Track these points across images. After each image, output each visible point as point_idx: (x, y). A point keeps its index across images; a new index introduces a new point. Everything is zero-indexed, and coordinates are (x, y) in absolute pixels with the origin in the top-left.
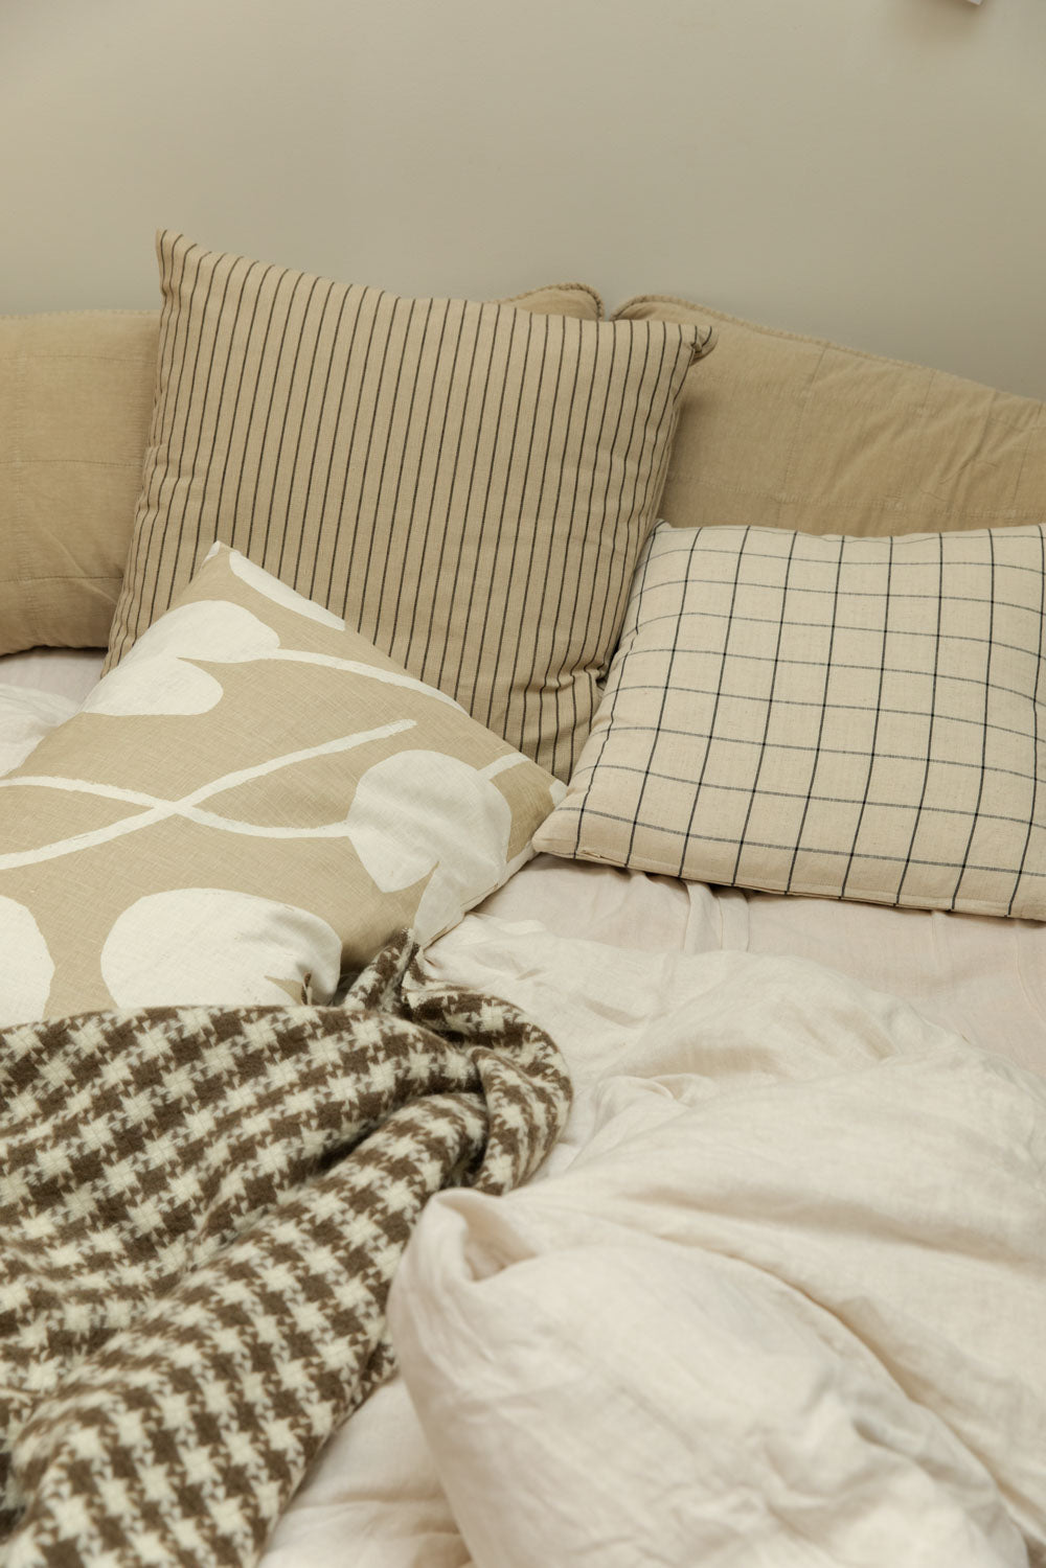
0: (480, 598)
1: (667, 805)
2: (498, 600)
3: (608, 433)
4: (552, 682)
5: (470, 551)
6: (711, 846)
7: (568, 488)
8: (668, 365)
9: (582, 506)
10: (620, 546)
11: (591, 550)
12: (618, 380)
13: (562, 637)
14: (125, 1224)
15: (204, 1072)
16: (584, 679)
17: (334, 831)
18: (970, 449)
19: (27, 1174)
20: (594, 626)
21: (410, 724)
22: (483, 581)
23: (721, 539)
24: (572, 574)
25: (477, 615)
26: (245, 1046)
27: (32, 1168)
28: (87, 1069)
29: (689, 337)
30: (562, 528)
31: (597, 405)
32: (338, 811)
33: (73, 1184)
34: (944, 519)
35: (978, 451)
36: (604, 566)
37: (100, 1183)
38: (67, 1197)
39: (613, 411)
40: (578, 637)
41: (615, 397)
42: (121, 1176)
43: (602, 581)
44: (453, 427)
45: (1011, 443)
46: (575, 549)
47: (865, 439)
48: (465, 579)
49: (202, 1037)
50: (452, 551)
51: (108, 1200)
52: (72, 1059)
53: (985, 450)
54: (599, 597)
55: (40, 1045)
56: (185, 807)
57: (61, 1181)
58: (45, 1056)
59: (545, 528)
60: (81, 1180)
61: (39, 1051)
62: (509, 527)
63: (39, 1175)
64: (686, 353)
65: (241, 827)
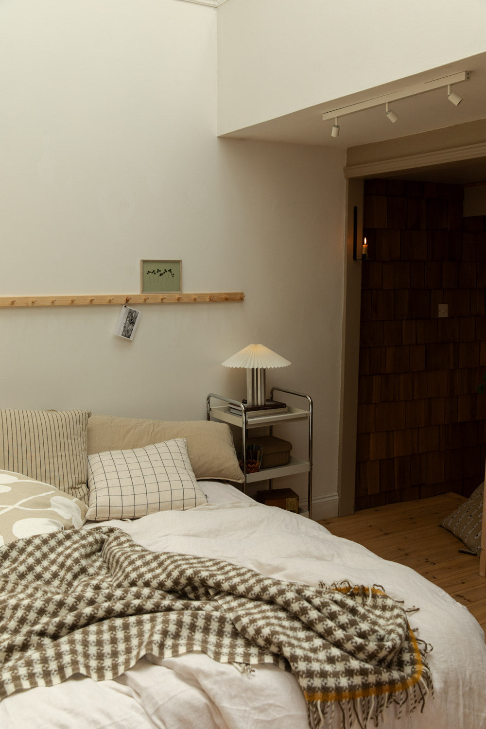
0: (56, 470)
1: (116, 501)
2: (61, 470)
3: (76, 432)
4: (77, 487)
5: (51, 460)
6: (128, 508)
7: (70, 444)
8: (84, 417)
9: (74, 448)
10: (84, 456)
11: (78, 457)
12: (75, 421)
13: (77, 476)
14: (42, 579)
15: (50, 546)
16: (84, 486)
17: (49, 509)
18: (152, 430)
19: (16, 572)
20: (83, 473)
21: (54, 492)
22: (56, 466)
23: (105, 456)
24: (75, 462)
25: (57, 473)
26: (58, 539)
27: (17, 571)
28: (22, 551)
29: (87, 412)
30: (71, 453)
31: (72, 426)
32: (49, 505)
33: (28, 573)
34: (153, 442)
35: (153, 430)
36: (81, 460)
37: (34, 571)
38: (27, 576)
39: (75, 427)
40: (80, 476)
41: (75, 425)
42: (38, 569)
43: (82, 464)
44: (41, 434)
45: (160, 427)
46: (75, 457)
47: (128, 432)
48: (52, 466)
49: (48, 539)
50: (47, 460)
51: (37, 574)
52: (17, 550)
53: (155, 430)
54: (82, 467)
55: (9, 548)
56: (16, 506)
57: (25, 573)
58: (10, 551)
59: (67, 453)
60: (30, 571)
61: (9, 550)
62: (59, 454)
63: (19, 572)
64: (87, 415)
65: (30, 509)
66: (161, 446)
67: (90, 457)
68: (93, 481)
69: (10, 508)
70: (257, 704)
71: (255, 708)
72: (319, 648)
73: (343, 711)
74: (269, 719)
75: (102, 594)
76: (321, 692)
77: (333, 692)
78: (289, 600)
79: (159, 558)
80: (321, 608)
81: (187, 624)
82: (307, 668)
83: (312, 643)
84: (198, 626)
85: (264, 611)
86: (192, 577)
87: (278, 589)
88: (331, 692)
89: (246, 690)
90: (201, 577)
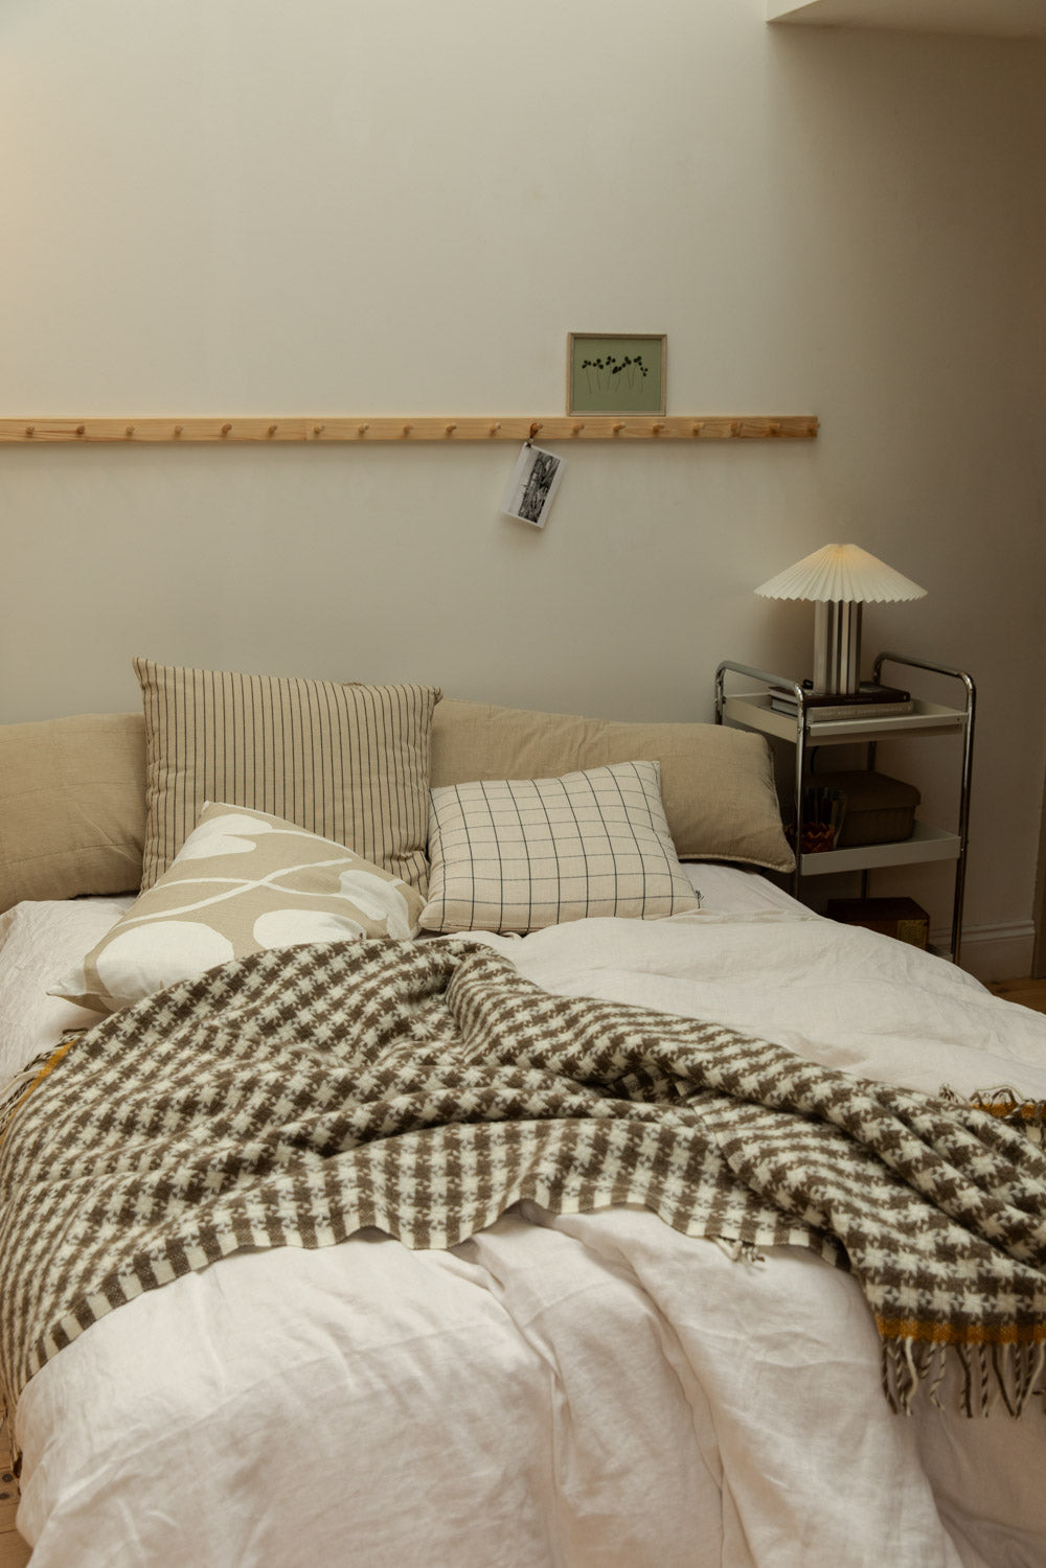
0: (358, 813)
1: (488, 891)
2: (368, 814)
3: (404, 733)
4: (403, 855)
5: (348, 792)
6: (516, 908)
7: (391, 759)
8: (425, 702)
9: (399, 768)
10: (421, 790)
11: (408, 790)
12: (403, 708)
13: (403, 831)
14: (312, 1038)
15: (331, 970)
16: (419, 856)
17: (336, 895)
18: (580, 739)
19: (257, 1019)
20: (417, 827)
21: (350, 860)
22: (358, 806)
23: (470, 791)
24: (402, 801)
25: (359, 822)
26: (350, 956)
27: (259, 1017)
28: (271, 976)
29: (432, 690)
30: (392, 779)
31: (396, 720)
32: (337, 888)
33: (282, 1022)
34: (582, 765)
35: (585, 739)
36: (415, 799)
37: (295, 1020)
38: (279, 1030)
39: (404, 722)
40: (411, 833)
41: (404, 716)
42: (305, 1016)
43: (416, 805)
44: (326, 732)
45: (599, 735)
46: (400, 789)
47: (525, 740)
48: (348, 805)
49: (328, 954)
50: (338, 792)
51: (302, 1028)
52: (261, 972)
53: (588, 738)
54: (417, 813)
55: (243, 968)
56: (265, 882)
57: (275, 1021)
58: (247, 973)
59: (383, 779)
60: (286, 1019)
61: (243, 971)
62: (366, 779)
63: (264, 1019)
64: (432, 697)
65: (294, 892)
66: (599, 776)
67: (436, 792)
68: (438, 844)
69: (251, 884)
70: (763, 1330)
71: (759, 1339)
72: (919, 1223)
73: (966, 1367)
74: (791, 1365)
75: (437, 1075)
76: (917, 1318)
77: (945, 1322)
78: (857, 1114)
79: (569, 1008)
80: (933, 1137)
81: (618, 1149)
82: (886, 1264)
83: (904, 1212)
84: (642, 1155)
85: (798, 1135)
86: (639, 1053)
87: (833, 1089)
88: (940, 1321)
89: (741, 1297)
90: (658, 1052)
